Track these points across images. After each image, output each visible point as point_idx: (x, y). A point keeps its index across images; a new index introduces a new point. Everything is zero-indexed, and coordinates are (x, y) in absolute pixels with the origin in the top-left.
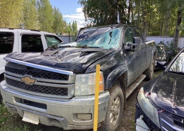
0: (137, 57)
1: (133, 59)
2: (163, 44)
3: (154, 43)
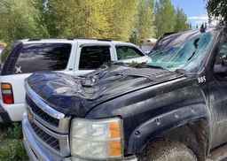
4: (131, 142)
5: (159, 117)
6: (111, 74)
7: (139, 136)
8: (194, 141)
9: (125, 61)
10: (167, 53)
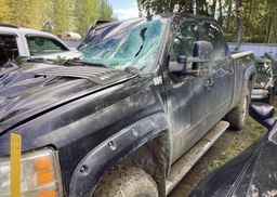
0: (205, 88)
1: (195, 93)
2: (269, 58)
3: (251, 56)
4: (73, 185)
5: (112, 139)
6: (25, 77)
7: (86, 174)
8: (150, 161)
9: (45, 57)
10: (105, 47)
